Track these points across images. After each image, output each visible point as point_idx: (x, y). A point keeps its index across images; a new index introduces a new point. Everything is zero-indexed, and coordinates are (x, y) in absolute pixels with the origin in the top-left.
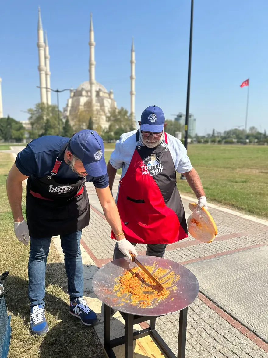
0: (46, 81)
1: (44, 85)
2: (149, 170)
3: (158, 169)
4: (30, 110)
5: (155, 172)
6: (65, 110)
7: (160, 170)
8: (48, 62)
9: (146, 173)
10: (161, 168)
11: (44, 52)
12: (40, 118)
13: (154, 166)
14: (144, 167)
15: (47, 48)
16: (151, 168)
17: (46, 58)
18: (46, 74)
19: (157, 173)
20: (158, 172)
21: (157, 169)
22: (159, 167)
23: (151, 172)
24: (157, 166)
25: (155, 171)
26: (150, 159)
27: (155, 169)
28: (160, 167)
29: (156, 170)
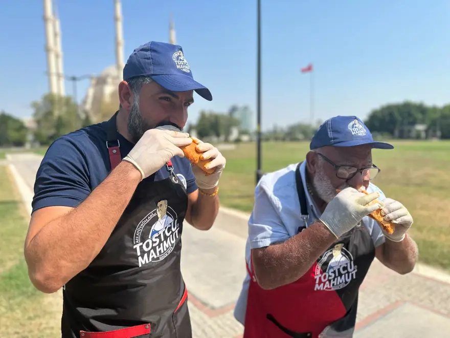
0: (56, 65)
1: (53, 70)
2: (330, 281)
3: (348, 273)
4: (35, 105)
5: (341, 282)
6: (85, 102)
7: (352, 275)
8: (59, 40)
9: (324, 287)
10: (354, 270)
11: (53, 28)
12: (49, 114)
13: (339, 270)
14: (320, 275)
15: (58, 23)
16: (333, 275)
17: (55, 35)
18: (57, 56)
19: (346, 282)
20: (347, 280)
21: (345, 274)
22: (349, 270)
23: (333, 282)
24: (345, 268)
25: (341, 278)
26: (332, 254)
27: (342, 274)
28: (351, 268)
29: (343, 276)
